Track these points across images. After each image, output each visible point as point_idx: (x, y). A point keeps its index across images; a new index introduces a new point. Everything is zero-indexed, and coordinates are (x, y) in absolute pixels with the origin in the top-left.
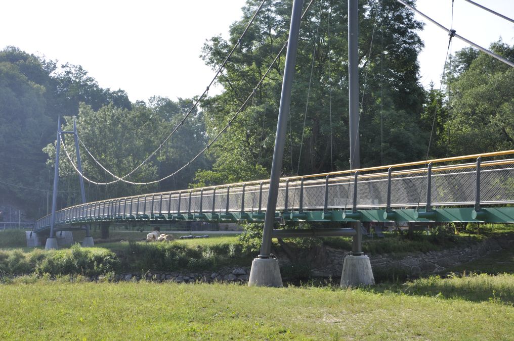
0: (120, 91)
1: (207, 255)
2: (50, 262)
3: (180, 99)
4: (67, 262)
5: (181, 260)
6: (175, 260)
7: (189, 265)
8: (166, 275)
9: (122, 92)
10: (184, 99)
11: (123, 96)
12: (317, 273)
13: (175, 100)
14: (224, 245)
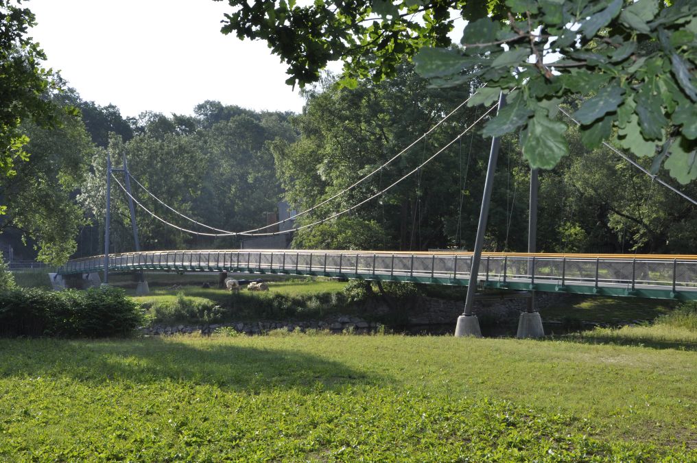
0: (111, 106)
1: (313, 304)
2: (158, 311)
3: (175, 115)
4: (176, 311)
5: (288, 309)
6: (282, 309)
7: (296, 314)
8: (276, 323)
9: (113, 107)
10: (178, 115)
11: (115, 113)
12: (414, 320)
13: (169, 116)
14: (324, 294)
